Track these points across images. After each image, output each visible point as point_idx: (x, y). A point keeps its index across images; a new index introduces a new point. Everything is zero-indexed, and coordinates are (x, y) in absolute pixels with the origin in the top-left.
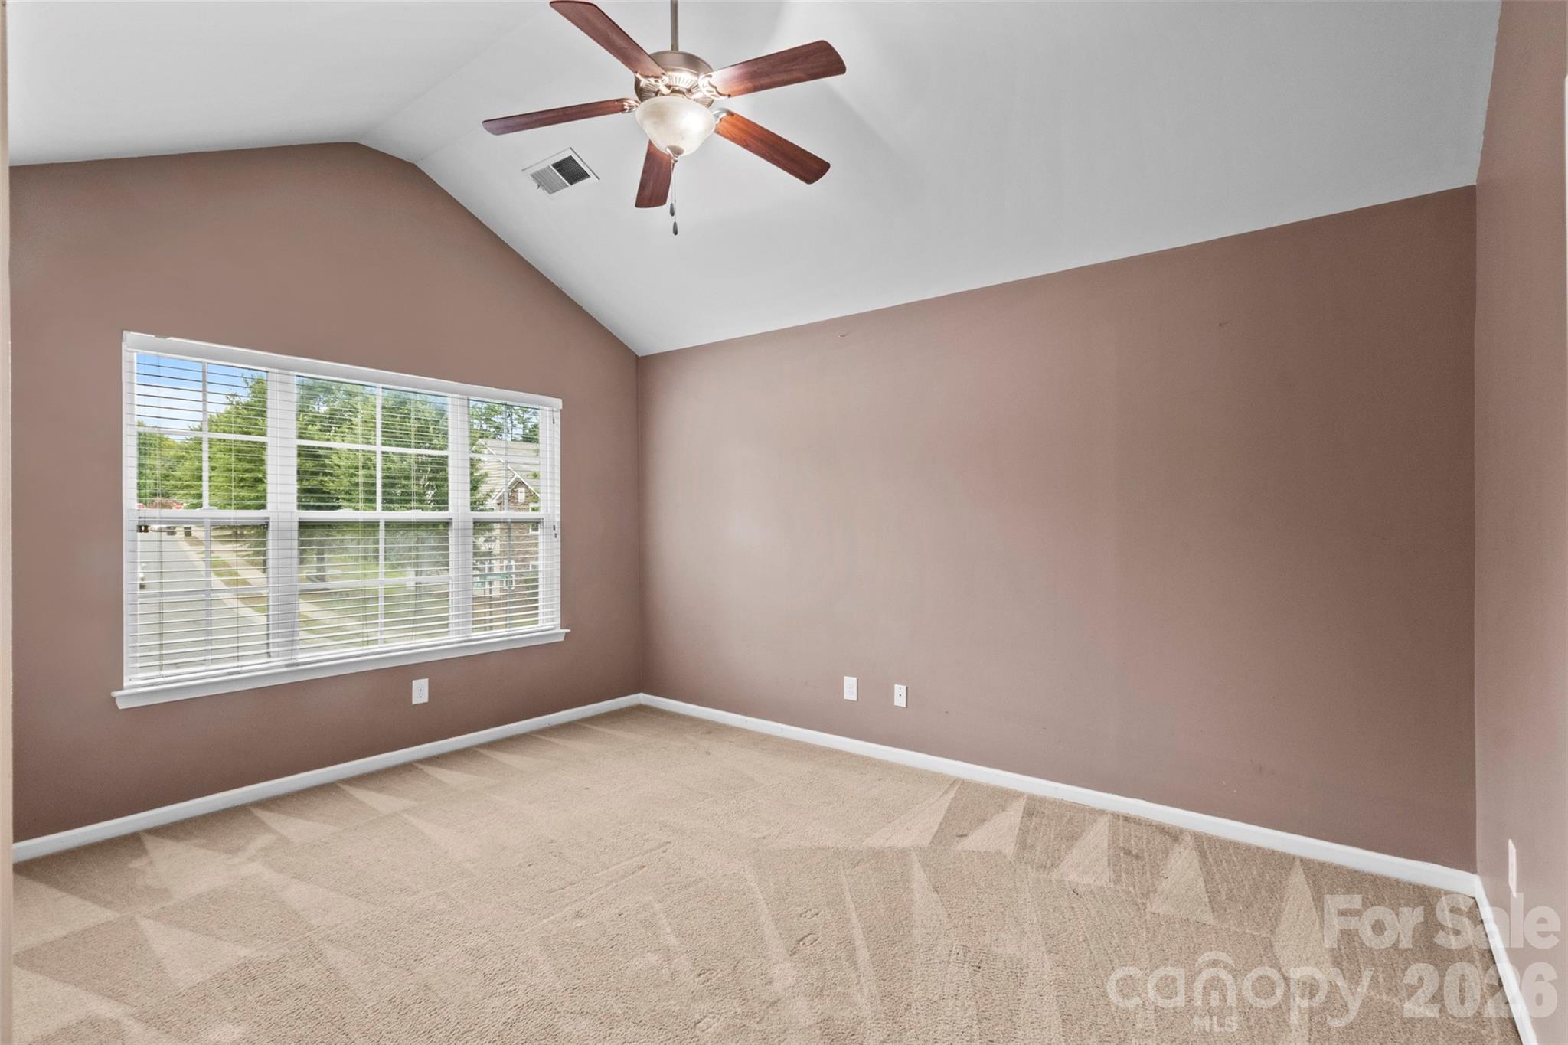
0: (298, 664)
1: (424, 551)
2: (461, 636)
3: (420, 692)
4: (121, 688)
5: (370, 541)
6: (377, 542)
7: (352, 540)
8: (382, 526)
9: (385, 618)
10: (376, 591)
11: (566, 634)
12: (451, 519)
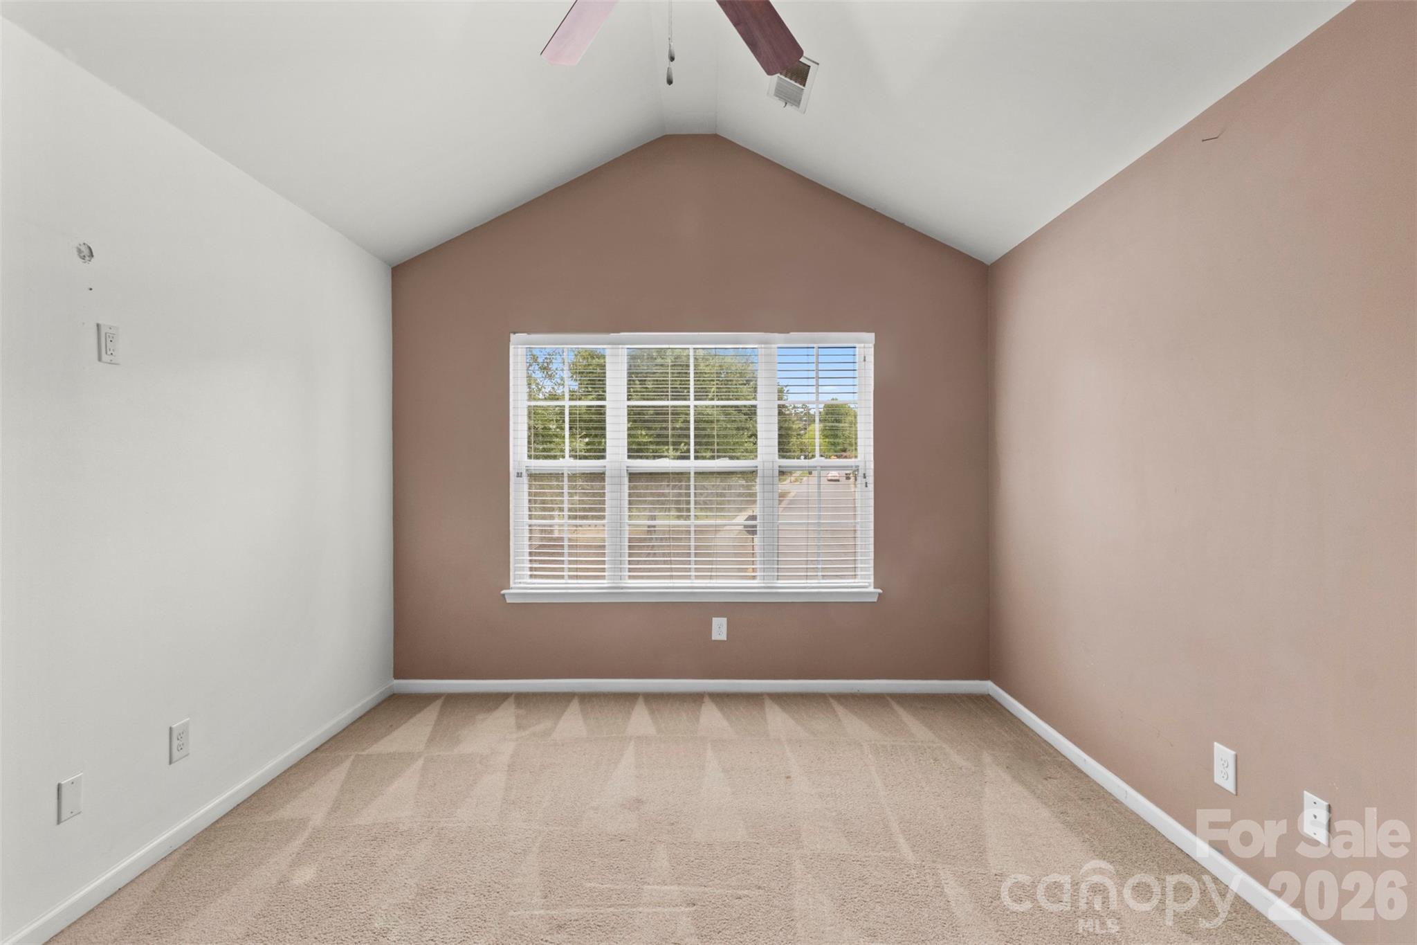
0: (622, 588)
1: (731, 497)
2: (765, 581)
3: (719, 629)
4: (509, 588)
5: (684, 487)
6: (688, 487)
7: (668, 485)
8: (692, 475)
9: (695, 557)
10: (689, 532)
11: (880, 594)
12: (757, 467)
